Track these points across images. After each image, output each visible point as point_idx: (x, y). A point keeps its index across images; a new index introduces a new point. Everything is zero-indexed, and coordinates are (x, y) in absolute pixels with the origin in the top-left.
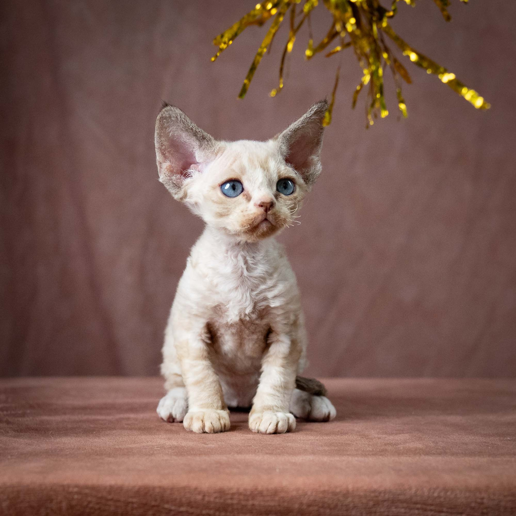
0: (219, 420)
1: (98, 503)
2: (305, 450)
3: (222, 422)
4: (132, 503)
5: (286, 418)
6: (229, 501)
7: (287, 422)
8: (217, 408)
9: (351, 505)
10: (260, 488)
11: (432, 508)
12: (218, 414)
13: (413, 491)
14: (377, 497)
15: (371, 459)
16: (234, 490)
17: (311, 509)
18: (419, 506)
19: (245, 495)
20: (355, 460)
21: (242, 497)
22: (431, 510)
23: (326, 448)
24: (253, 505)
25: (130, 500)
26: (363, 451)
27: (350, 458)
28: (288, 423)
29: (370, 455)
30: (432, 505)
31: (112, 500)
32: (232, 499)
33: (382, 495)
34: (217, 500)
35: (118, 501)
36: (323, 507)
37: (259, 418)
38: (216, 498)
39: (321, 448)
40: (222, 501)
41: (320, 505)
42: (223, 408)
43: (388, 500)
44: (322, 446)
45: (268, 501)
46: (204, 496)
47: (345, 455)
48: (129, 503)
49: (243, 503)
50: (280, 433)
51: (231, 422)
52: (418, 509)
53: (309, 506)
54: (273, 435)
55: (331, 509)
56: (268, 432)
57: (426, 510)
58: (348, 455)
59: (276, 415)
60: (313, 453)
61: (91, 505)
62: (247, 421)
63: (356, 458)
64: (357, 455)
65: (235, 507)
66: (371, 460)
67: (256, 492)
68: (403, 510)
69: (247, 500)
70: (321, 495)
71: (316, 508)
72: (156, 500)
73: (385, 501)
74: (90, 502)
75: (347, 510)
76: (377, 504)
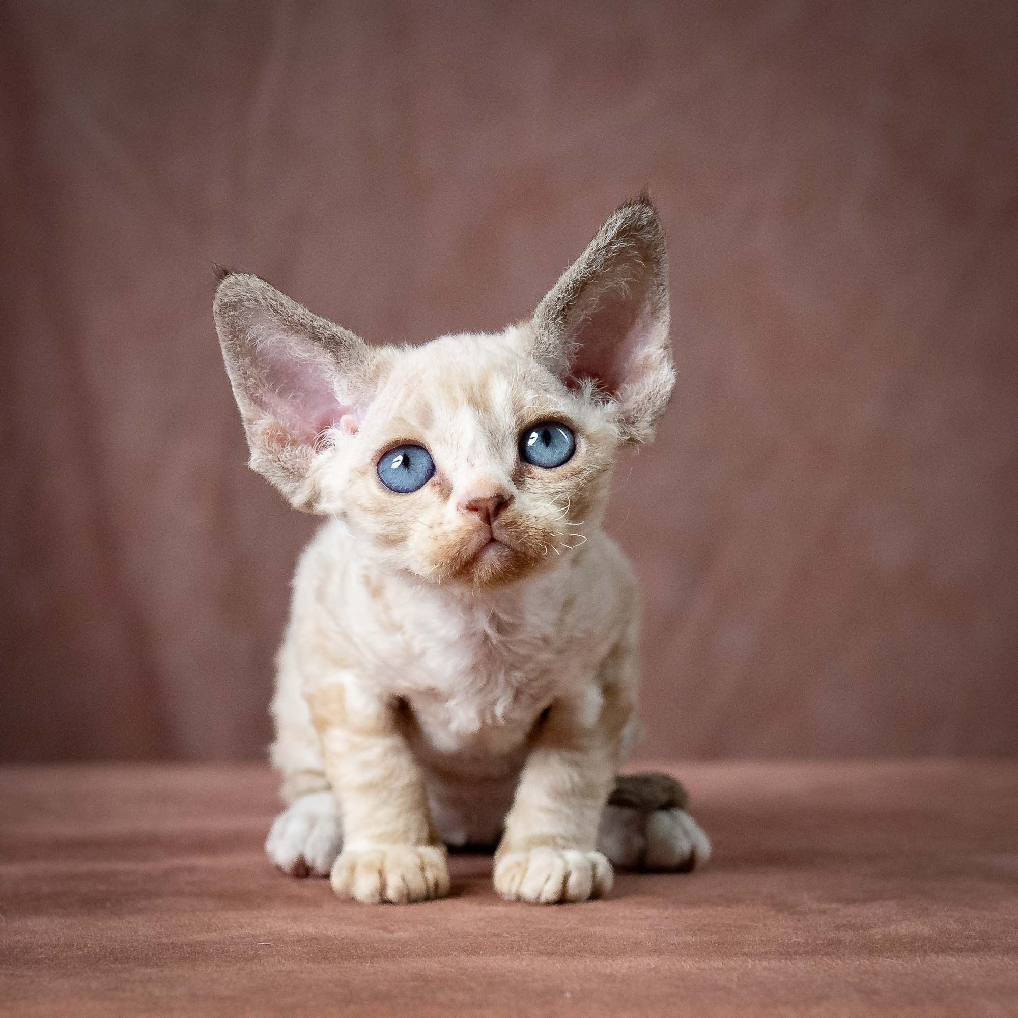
0: (423, 870)
2: (636, 943)
3: (430, 875)
5: (588, 865)
7: (590, 873)
8: (418, 842)
12: (420, 856)
15: (801, 964)
20: (760, 967)
23: (690, 939)
26: (783, 944)
27: (750, 963)
28: (594, 876)
29: (801, 955)
37: (519, 864)
39: (677, 939)
42: (432, 840)
44: (678, 932)
47: (736, 954)
50: (574, 901)
51: (453, 877)
54: (556, 907)
56: (543, 899)
58: (745, 954)
59: (562, 856)
60: (657, 951)
62: (488, 875)
63: (765, 963)
64: (765, 955)
66: (801, 966)
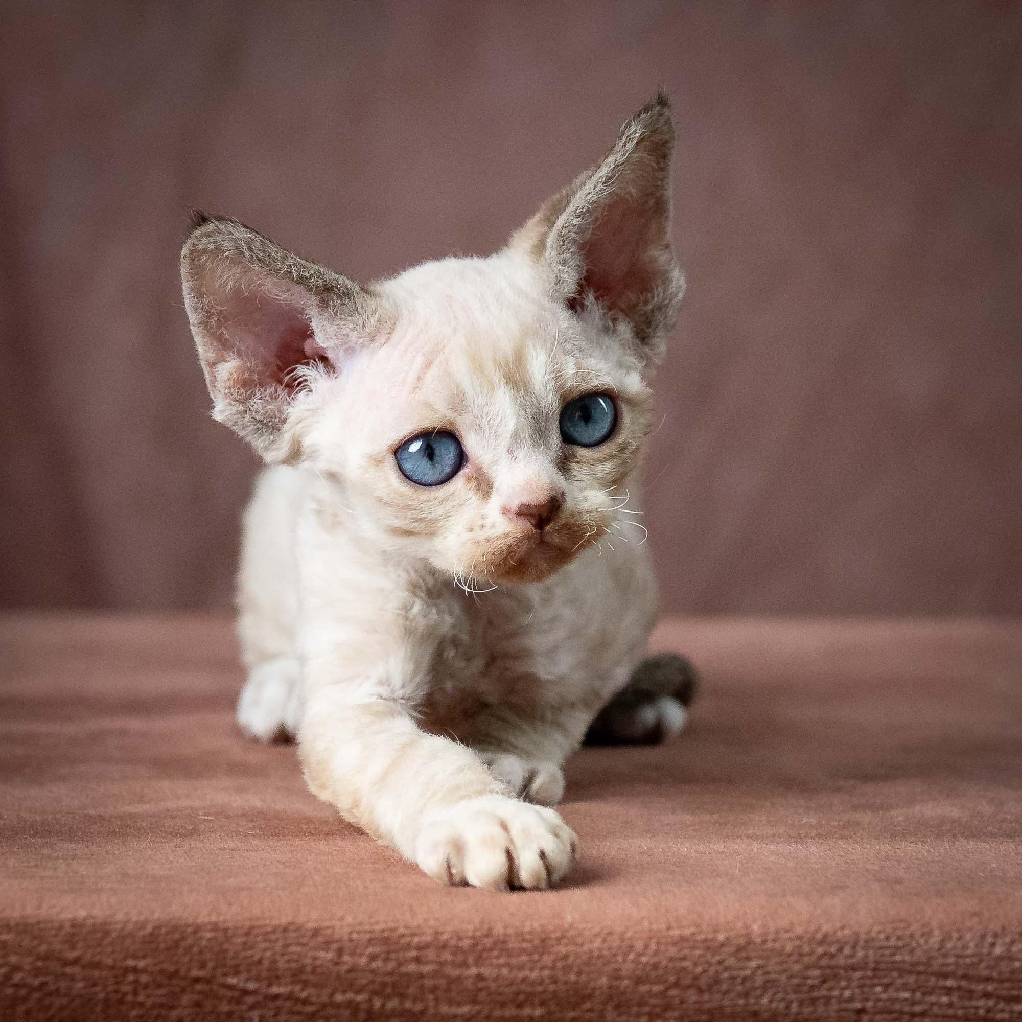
1: (37, 972)
4: (135, 970)
6: (412, 968)
9: (759, 980)
10: (499, 930)
11: (990, 988)
13: (935, 940)
14: (833, 956)
16: (427, 938)
17: (644, 988)
18: (950, 983)
19: (457, 950)
21: (447, 956)
22: (986, 995)
24: (480, 977)
25: (130, 963)
30: (988, 979)
31: (75, 962)
32: (418, 960)
33: (847, 951)
34: (377, 964)
35: (97, 965)
36: (676, 985)
38: (373, 957)
40: (391, 966)
41: (672, 979)
43: (862, 966)
45: (521, 968)
46: (340, 952)
48: (127, 970)
49: (454, 972)
52: (949, 991)
53: (639, 981)
55: (701, 991)
57: (970, 994)
61: (17, 977)
65: (429, 983)
67: (488, 942)
68: (906, 995)
69: (465, 965)
70: (673, 951)
71: (657, 988)
72: (203, 966)
73: (854, 968)
74: (16, 968)
75: (746, 995)
76: (830, 976)
